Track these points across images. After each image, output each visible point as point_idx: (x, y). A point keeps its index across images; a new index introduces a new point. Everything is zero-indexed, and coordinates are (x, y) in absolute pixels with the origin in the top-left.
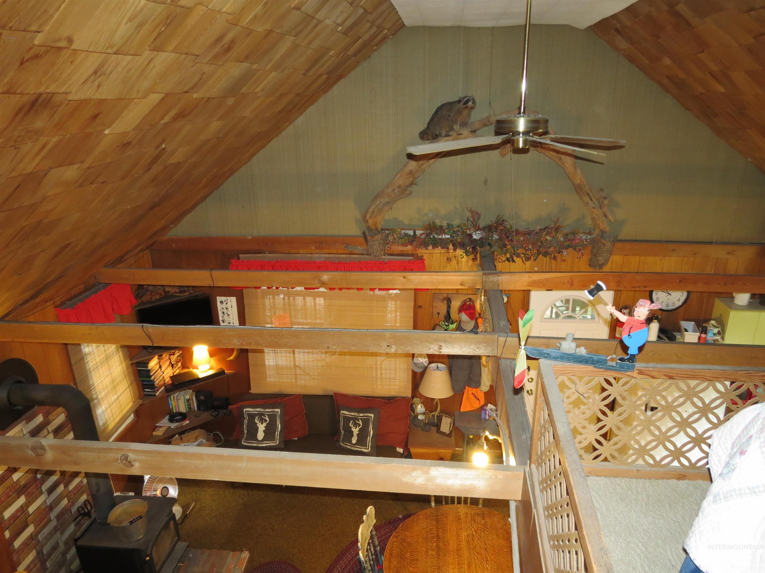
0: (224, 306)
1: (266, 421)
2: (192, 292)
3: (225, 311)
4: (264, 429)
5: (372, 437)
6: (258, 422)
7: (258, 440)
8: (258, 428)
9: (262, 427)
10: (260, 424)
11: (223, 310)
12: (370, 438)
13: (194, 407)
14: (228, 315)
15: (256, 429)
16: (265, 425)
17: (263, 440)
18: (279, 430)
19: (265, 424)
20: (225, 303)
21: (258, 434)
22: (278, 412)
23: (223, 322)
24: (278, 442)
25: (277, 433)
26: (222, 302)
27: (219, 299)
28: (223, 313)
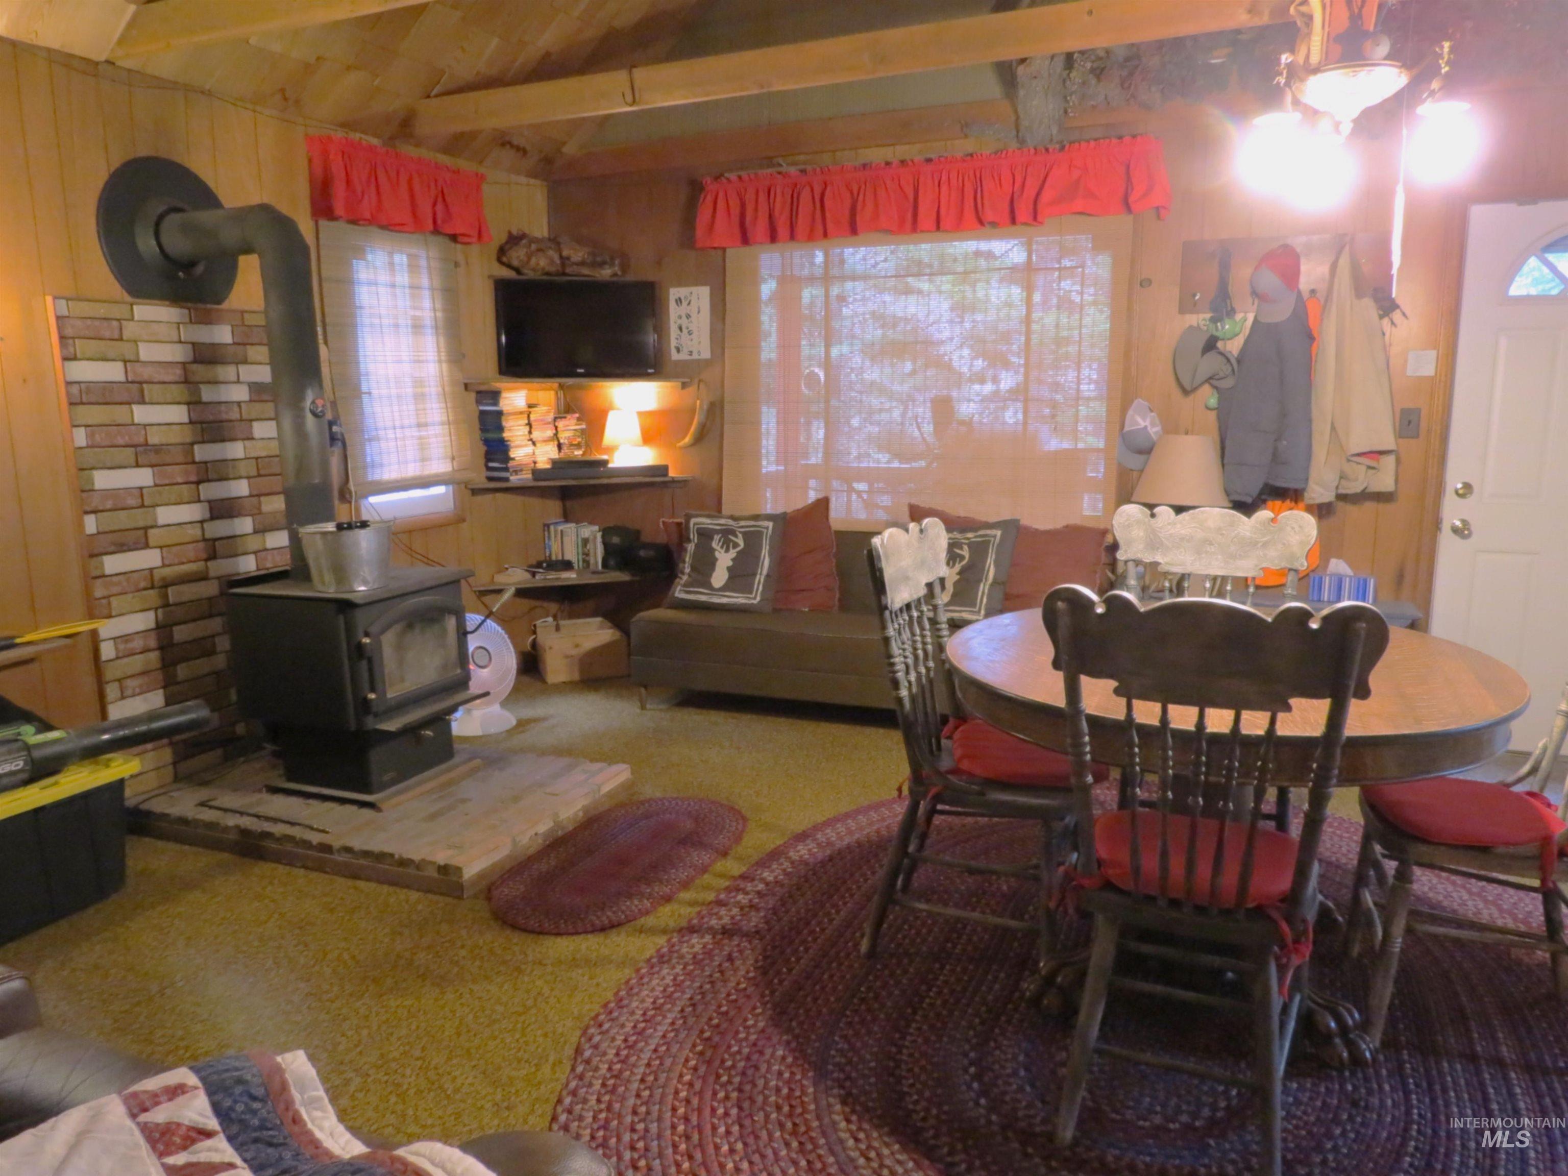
0: (683, 309)
1: (736, 545)
2: (619, 273)
3: (684, 322)
4: (730, 563)
5: (992, 585)
6: (718, 548)
7: (710, 587)
8: (716, 560)
9: (724, 560)
10: (723, 551)
11: (679, 322)
12: (987, 587)
13: (596, 563)
14: (690, 333)
15: (711, 563)
16: (734, 555)
17: (722, 589)
18: (765, 572)
19: (733, 553)
20: (685, 303)
21: (715, 575)
22: (767, 528)
23: (678, 350)
24: (758, 598)
25: (760, 579)
26: (679, 301)
27: (674, 293)
28: (680, 329)
